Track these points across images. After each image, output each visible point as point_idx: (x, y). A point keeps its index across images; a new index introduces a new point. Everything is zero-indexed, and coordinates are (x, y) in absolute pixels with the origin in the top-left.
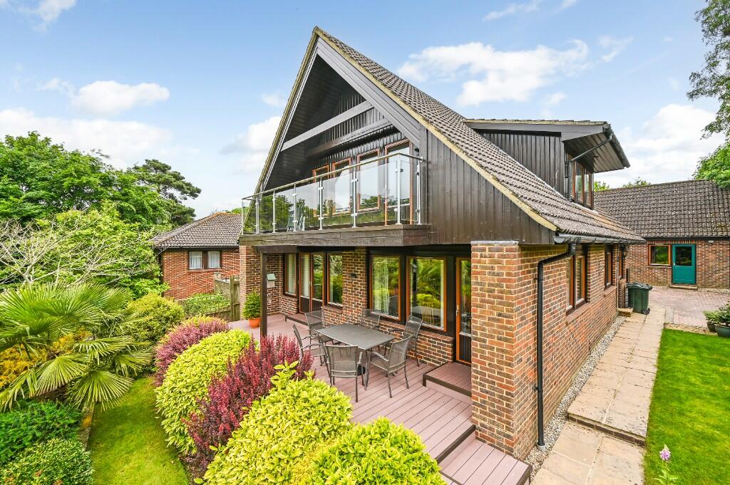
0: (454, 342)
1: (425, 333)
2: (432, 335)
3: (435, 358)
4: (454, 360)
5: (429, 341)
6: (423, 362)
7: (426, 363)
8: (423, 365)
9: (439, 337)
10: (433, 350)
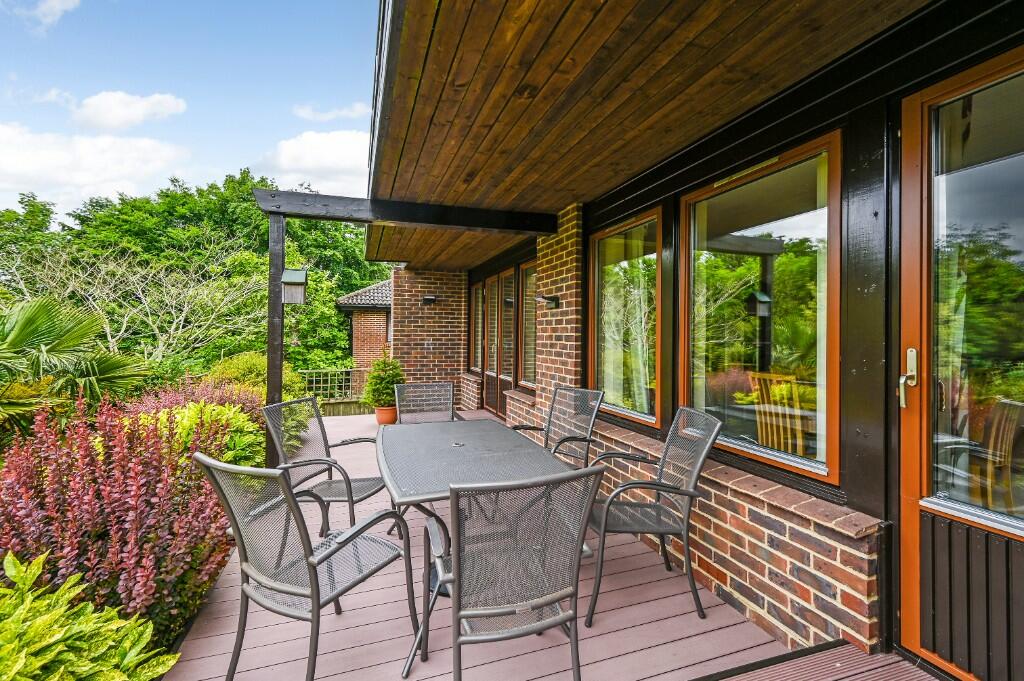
0: (887, 545)
1: (737, 482)
2: (766, 491)
3: (782, 599)
4: (888, 637)
5: (755, 516)
6: (728, 599)
7: (741, 608)
8: (728, 613)
9: (800, 502)
10: (772, 558)
